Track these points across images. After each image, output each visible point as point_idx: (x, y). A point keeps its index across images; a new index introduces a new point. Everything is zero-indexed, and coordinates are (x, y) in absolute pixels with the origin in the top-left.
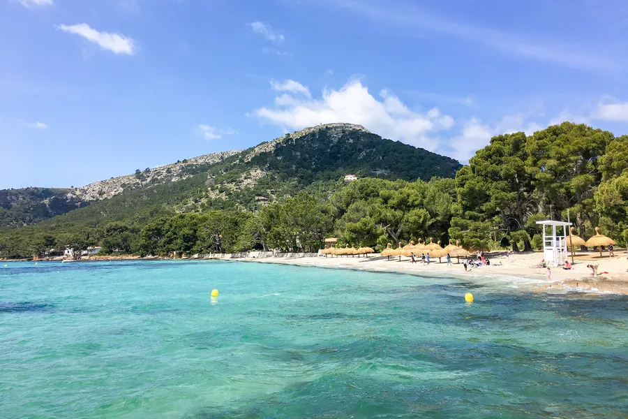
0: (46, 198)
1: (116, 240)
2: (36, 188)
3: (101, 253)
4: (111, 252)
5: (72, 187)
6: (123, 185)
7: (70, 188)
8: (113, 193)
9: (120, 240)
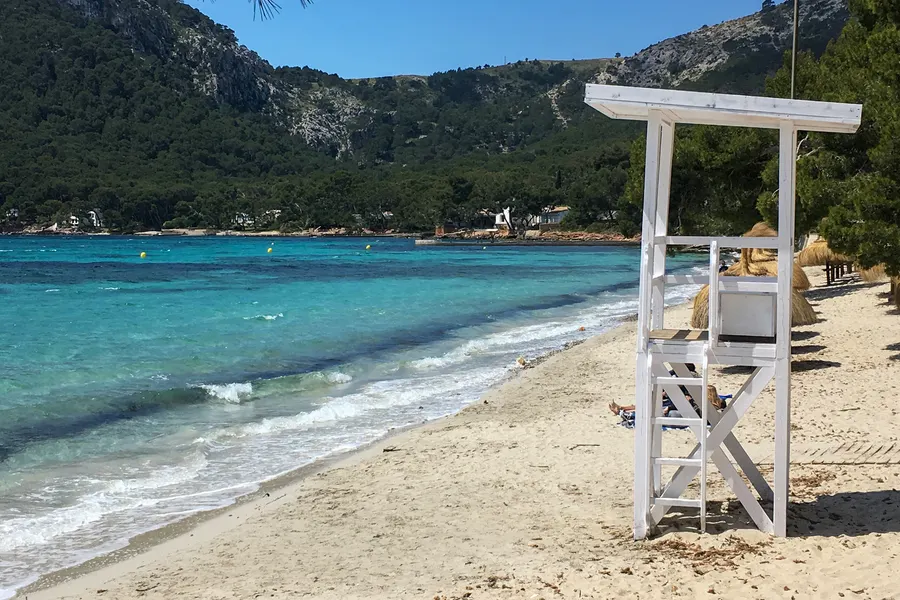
0: (551, 87)
1: (595, 189)
2: (536, 62)
3: (568, 224)
4: (591, 220)
5: (618, 55)
6: (729, 45)
7: (613, 57)
8: (703, 67)
9: (604, 191)
